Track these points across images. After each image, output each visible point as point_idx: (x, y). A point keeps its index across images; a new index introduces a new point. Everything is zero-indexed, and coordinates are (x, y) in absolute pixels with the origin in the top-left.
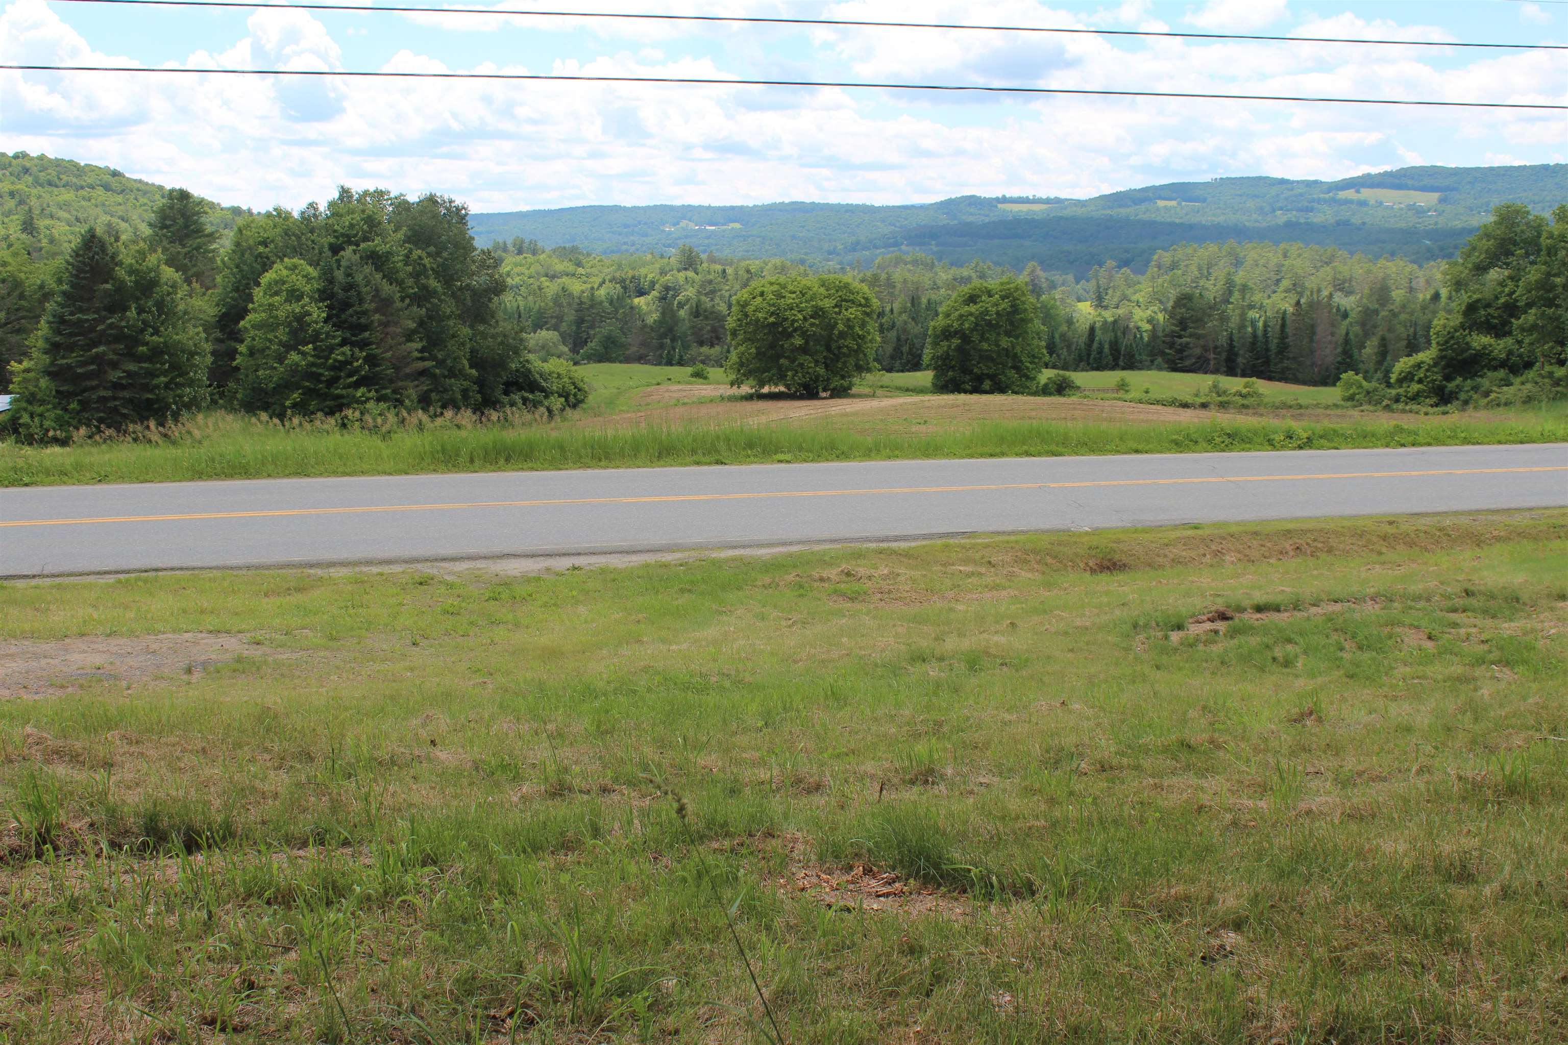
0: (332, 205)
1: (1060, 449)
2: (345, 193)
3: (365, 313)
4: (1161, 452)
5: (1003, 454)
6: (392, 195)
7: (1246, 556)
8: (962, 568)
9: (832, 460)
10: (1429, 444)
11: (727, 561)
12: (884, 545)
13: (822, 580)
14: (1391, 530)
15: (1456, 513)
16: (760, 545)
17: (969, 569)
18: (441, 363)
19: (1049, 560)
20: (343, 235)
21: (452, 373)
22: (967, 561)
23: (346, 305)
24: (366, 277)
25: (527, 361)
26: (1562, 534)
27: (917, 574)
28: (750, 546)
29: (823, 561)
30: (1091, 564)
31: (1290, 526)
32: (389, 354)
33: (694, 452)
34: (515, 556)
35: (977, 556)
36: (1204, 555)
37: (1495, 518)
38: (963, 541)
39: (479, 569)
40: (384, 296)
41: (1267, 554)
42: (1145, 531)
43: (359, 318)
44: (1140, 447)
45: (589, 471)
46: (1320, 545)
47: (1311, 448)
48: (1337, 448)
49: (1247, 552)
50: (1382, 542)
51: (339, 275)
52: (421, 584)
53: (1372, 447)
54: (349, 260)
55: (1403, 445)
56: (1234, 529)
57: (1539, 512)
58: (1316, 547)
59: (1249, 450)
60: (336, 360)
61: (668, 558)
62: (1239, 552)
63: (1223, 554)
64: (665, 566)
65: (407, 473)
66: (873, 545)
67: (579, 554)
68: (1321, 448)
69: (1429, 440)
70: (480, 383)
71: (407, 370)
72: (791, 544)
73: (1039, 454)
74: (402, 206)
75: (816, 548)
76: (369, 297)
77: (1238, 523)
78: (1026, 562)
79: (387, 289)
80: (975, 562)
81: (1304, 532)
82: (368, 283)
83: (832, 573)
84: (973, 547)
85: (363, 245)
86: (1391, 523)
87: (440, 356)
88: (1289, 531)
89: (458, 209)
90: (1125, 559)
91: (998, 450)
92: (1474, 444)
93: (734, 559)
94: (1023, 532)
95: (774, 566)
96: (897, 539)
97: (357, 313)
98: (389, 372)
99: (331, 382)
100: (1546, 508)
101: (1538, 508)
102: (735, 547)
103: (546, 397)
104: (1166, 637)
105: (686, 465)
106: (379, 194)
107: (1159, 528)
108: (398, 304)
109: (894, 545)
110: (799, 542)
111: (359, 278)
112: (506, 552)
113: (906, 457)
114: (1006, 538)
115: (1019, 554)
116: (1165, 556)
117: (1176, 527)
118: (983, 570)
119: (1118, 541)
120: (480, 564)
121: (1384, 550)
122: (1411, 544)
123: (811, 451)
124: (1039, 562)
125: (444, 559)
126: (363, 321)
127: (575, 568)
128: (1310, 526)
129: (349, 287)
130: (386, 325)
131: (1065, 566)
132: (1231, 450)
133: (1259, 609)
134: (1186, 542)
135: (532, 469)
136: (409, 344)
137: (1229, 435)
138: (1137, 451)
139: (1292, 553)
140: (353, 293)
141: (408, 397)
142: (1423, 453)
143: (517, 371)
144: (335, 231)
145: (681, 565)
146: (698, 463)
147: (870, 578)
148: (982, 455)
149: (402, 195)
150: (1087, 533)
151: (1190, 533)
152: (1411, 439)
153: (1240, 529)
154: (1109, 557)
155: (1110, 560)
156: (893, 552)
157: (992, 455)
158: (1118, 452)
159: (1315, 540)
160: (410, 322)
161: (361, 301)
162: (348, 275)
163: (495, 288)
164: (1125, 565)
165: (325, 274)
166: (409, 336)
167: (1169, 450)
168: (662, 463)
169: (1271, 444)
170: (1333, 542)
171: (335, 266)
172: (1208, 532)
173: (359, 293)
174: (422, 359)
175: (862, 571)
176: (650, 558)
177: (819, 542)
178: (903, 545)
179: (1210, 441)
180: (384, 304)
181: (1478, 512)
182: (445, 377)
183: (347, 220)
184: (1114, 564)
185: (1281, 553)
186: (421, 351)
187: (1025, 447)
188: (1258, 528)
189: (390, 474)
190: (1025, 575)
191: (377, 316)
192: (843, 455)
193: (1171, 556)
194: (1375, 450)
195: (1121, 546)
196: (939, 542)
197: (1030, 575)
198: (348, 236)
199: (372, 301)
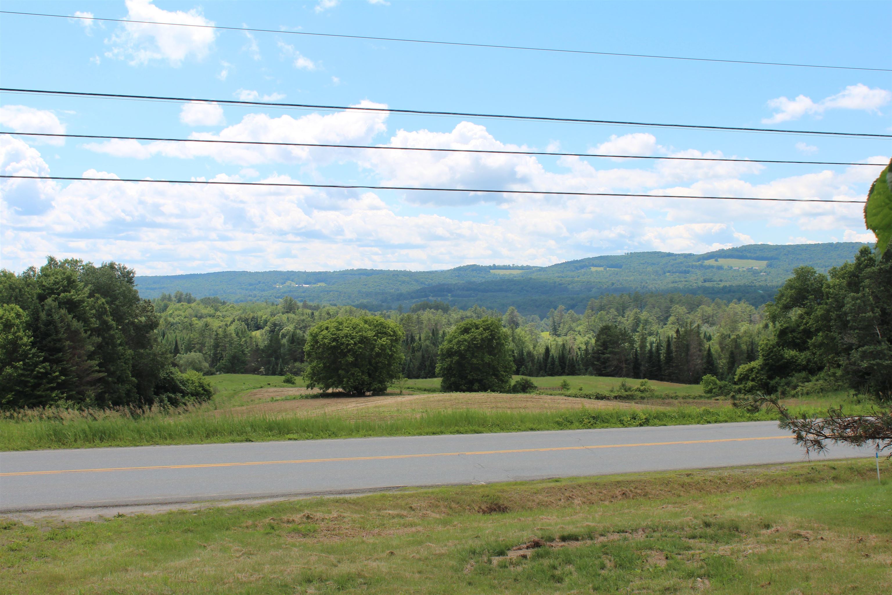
0: (43, 269)
1: (480, 429)
2: (51, 260)
3: (60, 340)
4: (548, 430)
5: (442, 433)
6: (84, 263)
7: (588, 500)
8: (390, 512)
9: (326, 438)
10: (726, 421)
11: (228, 509)
12: (341, 496)
13: (288, 522)
14: (687, 480)
15: (732, 468)
16: (255, 498)
17: (395, 512)
18: (111, 374)
19: (453, 505)
20: (48, 289)
21: (121, 380)
22: (395, 507)
23: (46, 335)
24: (61, 316)
25: (171, 373)
26: (801, 480)
27: (356, 516)
28: (248, 498)
29: (294, 508)
30: (483, 507)
31: (620, 479)
32: (74, 368)
33: (231, 433)
34: (81, 507)
35: (403, 503)
36: (560, 500)
37: (758, 470)
38: (395, 493)
39: (52, 517)
40: (73, 329)
41: (603, 498)
42: (522, 484)
43: (55, 344)
44: (534, 427)
45: (158, 447)
46: (639, 491)
47: (648, 425)
48: (665, 425)
49: (589, 497)
50: (681, 488)
51: (43, 316)
52: (5, 528)
53: (688, 424)
54: (50, 305)
55: (709, 422)
56: (582, 481)
57: (787, 465)
58: (636, 493)
59: (607, 427)
60: (39, 372)
61: (188, 507)
62: (584, 497)
63: (573, 499)
64: (183, 513)
65: (29, 450)
66: (332, 497)
67: (127, 505)
68: (654, 425)
69: (726, 418)
70: (139, 387)
71: (88, 379)
72: (277, 496)
73: (466, 432)
74: (90, 270)
75: (293, 499)
76: (62, 330)
77: (585, 478)
78: (437, 506)
79: (76, 324)
80: (401, 507)
81: (629, 482)
82: (62, 321)
83: (297, 517)
84: (402, 497)
85: (62, 295)
86: (688, 475)
87: (112, 369)
88: (618, 482)
89: (129, 273)
90: (506, 503)
91: (439, 430)
92: (755, 421)
93: (233, 508)
94: (438, 486)
95: (260, 513)
96: (350, 492)
97: (54, 340)
98: (74, 379)
99: (36, 386)
100: (792, 463)
101: (787, 463)
102: (238, 499)
103: (183, 396)
104: (490, 561)
105: (225, 442)
106: (74, 263)
107: (532, 482)
108: (83, 335)
109: (347, 496)
110: (283, 496)
111: (56, 317)
112: (76, 504)
113: (377, 435)
114: (426, 490)
115: (433, 501)
116: (533, 501)
117: (543, 481)
118: (405, 513)
119: (503, 491)
120: (54, 514)
121: (682, 493)
122: (701, 490)
123: (312, 432)
124: (446, 507)
125: (30, 510)
126: (58, 345)
127: (119, 516)
128: (633, 478)
129: (50, 323)
130: (74, 348)
131: (465, 509)
132: (595, 428)
134: (549, 491)
135: (118, 446)
136: (89, 361)
137: (594, 418)
138: (532, 429)
139: (620, 497)
140: (51, 327)
141: (89, 397)
142: (721, 427)
143: (165, 379)
144: (44, 286)
145: (195, 513)
146: (233, 441)
147: (323, 520)
148: (427, 434)
149: (90, 263)
150: (482, 486)
151: (553, 484)
152: (714, 418)
153: (586, 481)
154: (495, 502)
155: (496, 504)
156: (346, 501)
157: (434, 434)
158: (519, 430)
159: (636, 488)
160: (90, 347)
161: (57, 332)
162: (48, 315)
163: (151, 325)
164: (506, 508)
165: (33, 314)
166: (91, 356)
167: (554, 428)
168: (209, 441)
169: (622, 423)
170: (648, 489)
171: (40, 310)
172: (564, 484)
173: (56, 327)
174: (99, 372)
175: (319, 515)
176: (174, 508)
177: (296, 495)
178: (354, 496)
179: (581, 422)
180: (73, 335)
181: (747, 466)
182: (115, 383)
183: (52, 279)
184: (499, 507)
185: (613, 497)
186: (100, 365)
187: (457, 428)
188: (598, 481)
189: (17, 450)
190: (435, 516)
191: (68, 343)
192: (334, 435)
193: (537, 501)
194: (690, 426)
195: (504, 494)
196: (379, 494)
197: (438, 516)
198: (52, 289)
199: (64, 333)
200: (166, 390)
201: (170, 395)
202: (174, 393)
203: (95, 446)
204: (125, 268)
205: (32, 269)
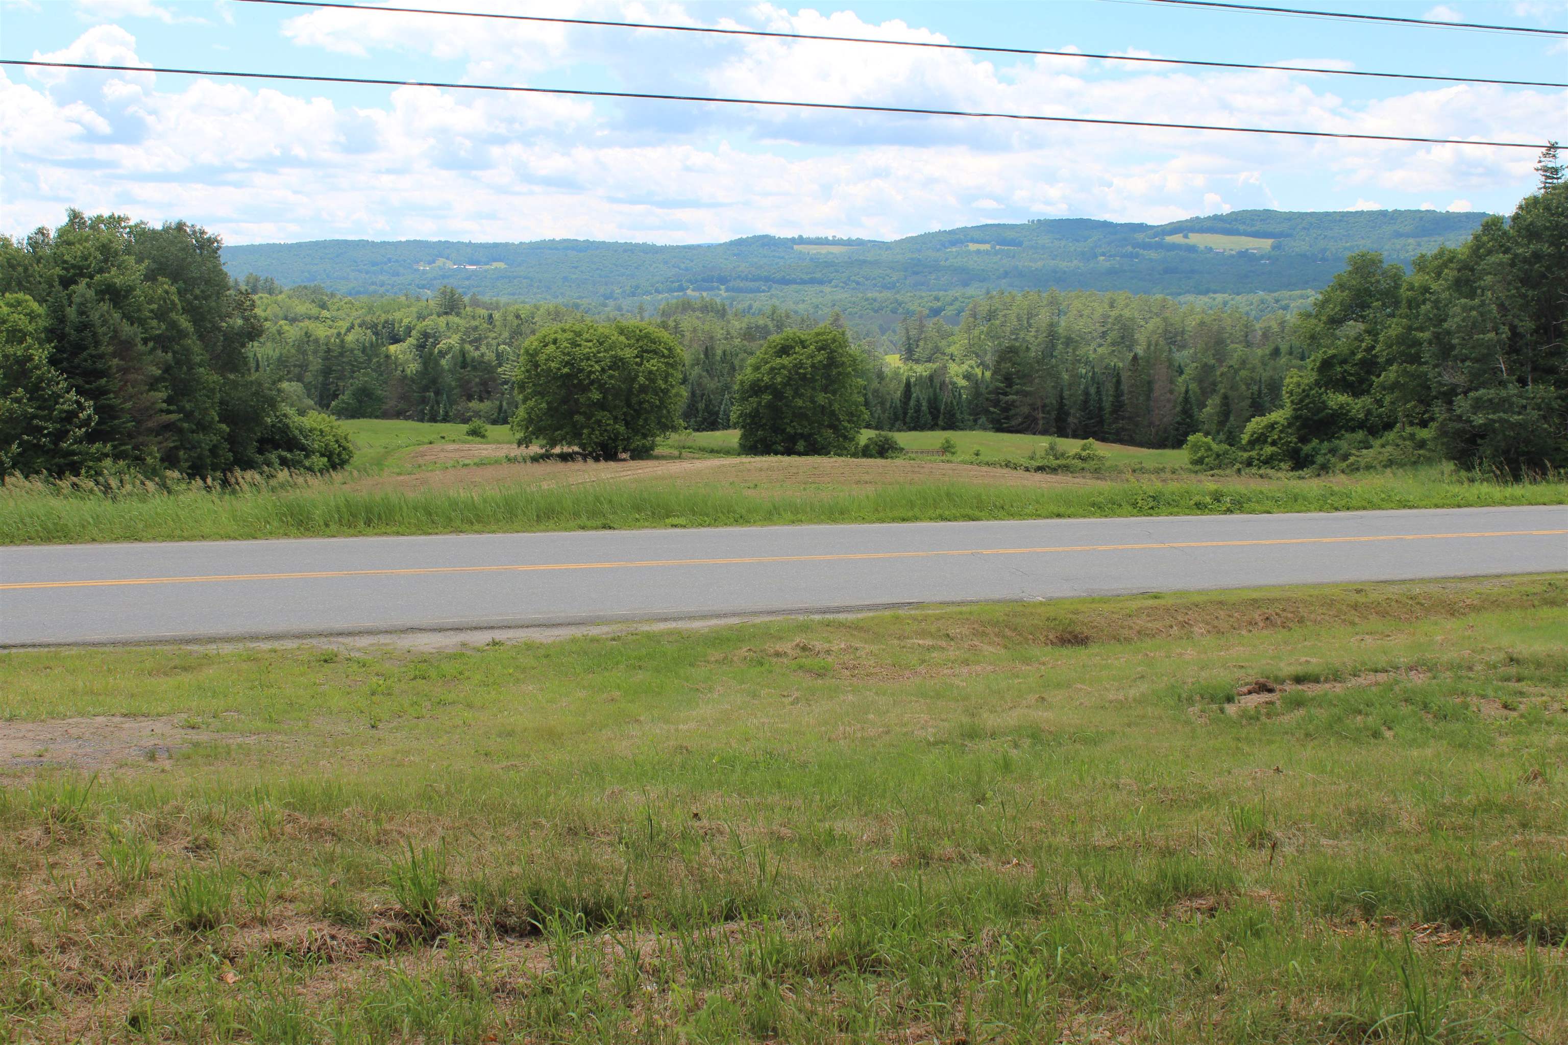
0: (62, 232)
1: (977, 513)
2: (75, 217)
3: (101, 356)
4: (1085, 517)
5: (916, 519)
6: (132, 223)
7: (1215, 627)
8: (921, 642)
9: (731, 525)
10: (1365, 508)
11: (662, 634)
12: (830, 617)
13: (777, 654)
14: (1361, 599)
15: (1422, 581)
16: (692, 618)
17: (929, 642)
18: (188, 416)
19: (1008, 632)
20: (74, 266)
21: (202, 427)
22: (923, 634)
23: (79, 347)
24: (102, 316)
25: (285, 415)
26: (1536, 603)
27: (874, 648)
28: (681, 619)
29: (766, 634)
30: (1051, 637)
31: (1255, 595)
32: (128, 405)
33: (576, 515)
34: (421, 630)
35: (933, 629)
36: (1171, 627)
37: (1464, 585)
38: (913, 612)
39: (386, 645)
40: (124, 338)
41: (1236, 625)
42: (1104, 600)
43: (94, 362)
44: (1062, 510)
45: (463, 536)
46: (1290, 615)
47: (1242, 512)
48: (1269, 513)
49: (1216, 623)
50: (1353, 612)
51: (71, 312)
52: (326, 661)
53: (1306, 512)
54: (83, 296)
55: (1337, 509)
56: (1197, 599)
57: (1509, 579)
58: (1286, 618)
59: (1177, 514)
60: (62, 411)
61: (594, 631)
62: (1208, 624)
63: (1191, 626)
64: (594, 640)
65: (255, 538)
66: (817, 617)
67: (492, 628)
68: (1252, 512)
69: (1365, 503)
70: (231, 439)
71: (150, 424)
72: (725, 615)
73: (955, 519)
74: (142, 234)
75: (758, 620)
76: (106, 339)
77: (1200, 592)
78: (984, 634)
79: (127, 329)
80: (931, 635)
81: (1272, 601)
82: (105, 322)
83: (786, 646)
84: (925, 618)
85: (98, 277)
86: (1358, 591)
87: (188, 406)
88: (1255, 601)
89: (210, 241)
90: (1086, 632)
91: (910, 514)
92: (1410, 508)
93: (670, 633)
94: (972, 602)
95: (716, 640)
96: (838, 610)
97: (92, 356)
98: (129, 425)
99: (61, 435)
100: (1514, 575)
101: (1506, 575)
102: (666, 620)
104: (1222, 711)
105: (571, 530)
106: (115, 221)
107: (1117, 597)
108: (141, 347)
109: (841, 617)
110: (734, 615)
111: (95, 316)
112: (410, 624)
113: (811, 521)
114: (958, 609)
115: (976, 626)
116: (1130, 628)
117: (1134, 597)
118: (944, 644)
119: (1076, 612)
120: (383, 639)
121: (1357, 620)
122: (1383, 614)
123: (707, 515)
124: (996, 635)
125: (340, 634)
126: (99, 365)
127: (495, 643)
128: (1277, 594)
129: (84, 327)
130: (125, 371)
131: (1026, 639)
132: (1158, 515)
133: (1298, 680)
134: (1151, 613)
135: (398, 533)
136: (152, 393)
137: (1154, 498)
138: (1059, 516)
139: (1261, 624)
140: (87, 333)
141: (151, 454)
142: (1362, 517)
143: (273, 426)
144: (65, 262)
145: (614, 639)
146: (583, 528)
147: (828, 652)
148: (893, 520)
149: (142, 223)
150: (1041, 603)
151: (1151, 602)
152: (1343, 503)
153: (1205, 598)
154: (1069, 629)
155: (1070, 633)
156: (841, 625)
157: (904, 520)
158: (1039, 516)
159: (1284, 610)
160: (154, 368)
161: (97, 343)
162: (81, 313)
163: (250, 333)
164: (1087, 637)
165: (55, 311)
166: (153, 384)
167: (1093, 514)
168: (542, 527)
169: (1200, 507)
170: (1303, 611)
171: (66, 302)
172: (1171, 602)
173: (95, 334)
174: (169, 412)
175: (818, 645)
176: (577, 632)
177: (755, 613)
178: (851, 617)
179: (1134, 505)
180: (124, 347)
181: (1446, 579)
182: (193, 432)
183: (78, 249)
184: (1076, 637)
185: (1250, 623)
186: (169, 401)
187: (938, 512)
188: (1222, 598)
189: (235, 539)
190: (988, 649)
191: (116, 361)
192: (741, 519)
193: (1137, 628)
194: (1309, 515)
195: (1081, 617)
196: (888, 613)
197: (991, 649)
198: (80, 268)
199: (109, 344)
200: (277, 447)
201: (284, 453)
202: (290, 450)
203: (360, 534)
204: (203, 232)
205: (41, 231)
